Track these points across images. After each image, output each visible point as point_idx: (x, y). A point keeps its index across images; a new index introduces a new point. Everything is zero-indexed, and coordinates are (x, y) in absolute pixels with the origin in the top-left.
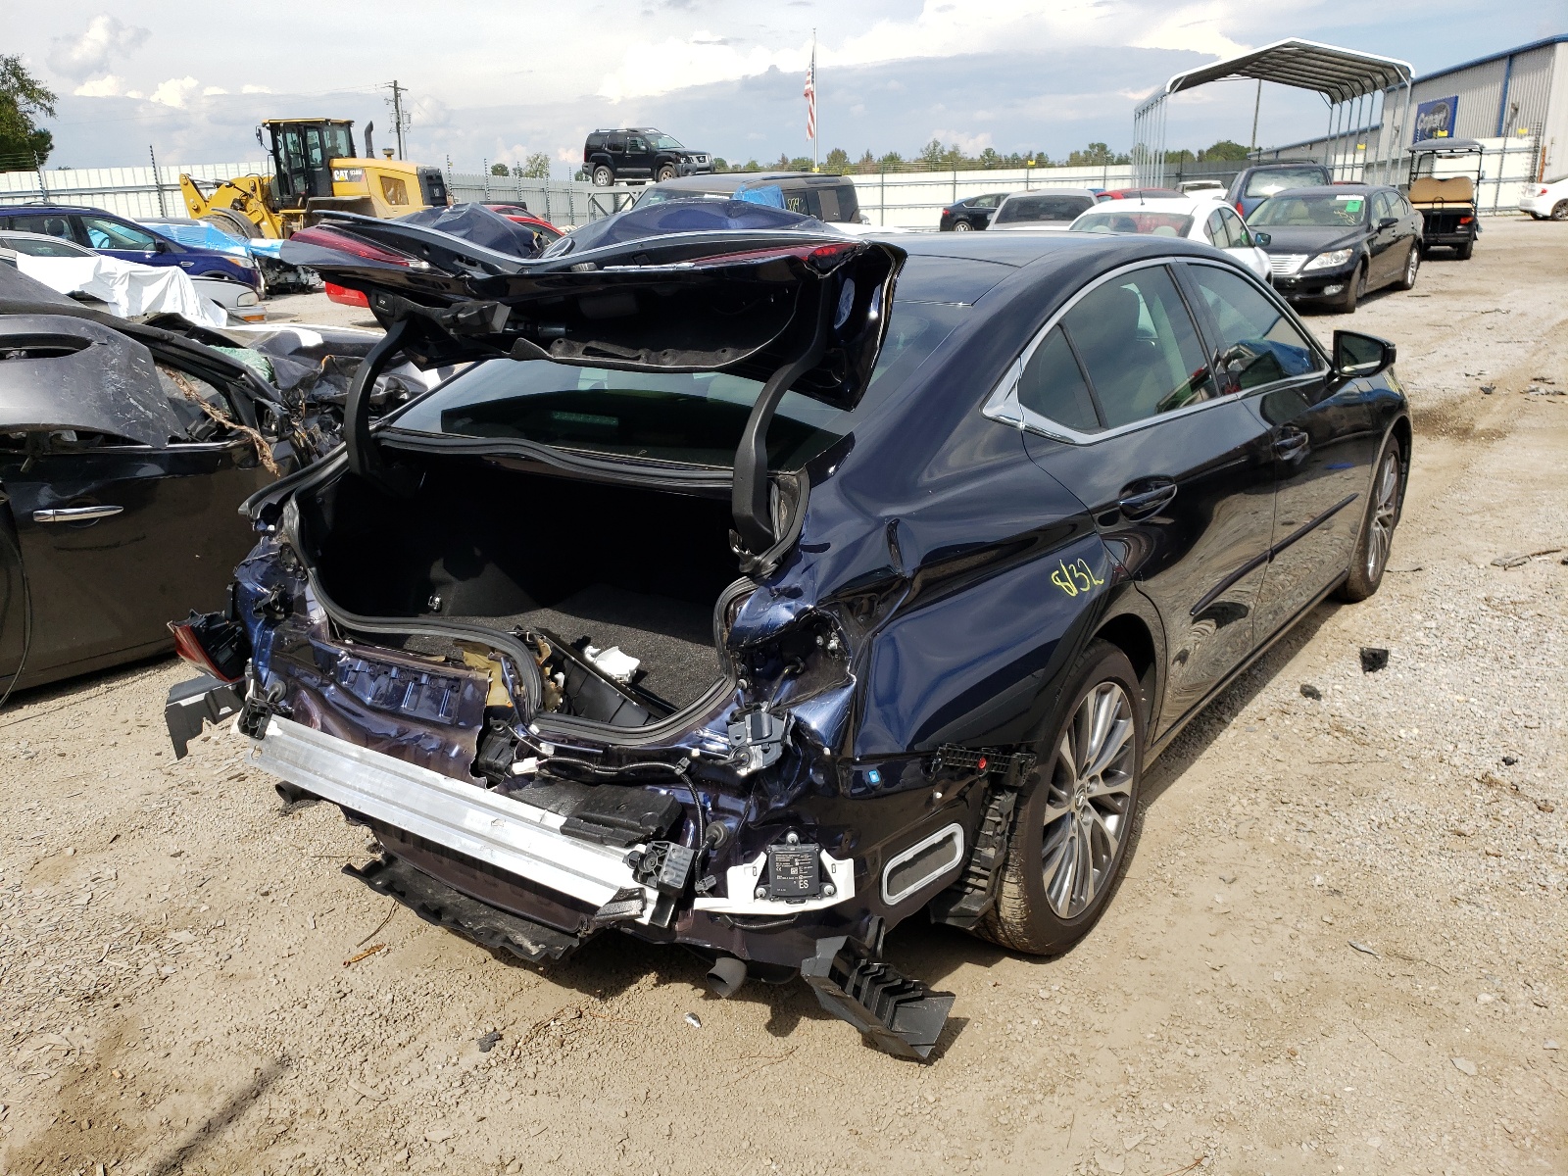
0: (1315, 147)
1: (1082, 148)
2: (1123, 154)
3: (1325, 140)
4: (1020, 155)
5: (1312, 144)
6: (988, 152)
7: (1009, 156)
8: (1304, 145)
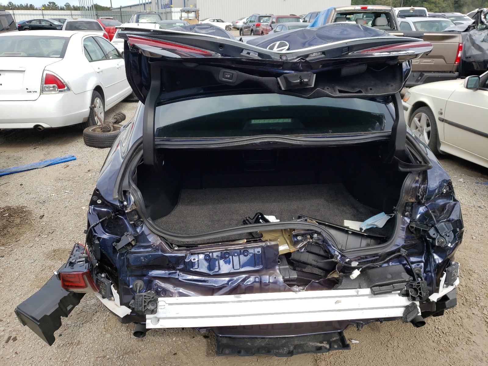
0: (132, 7)
1: (47, 4)
2: (62, 6)
3: (138, 5)
4: (23, 5)
5: (131, 6)
6: (10, 3)
7: (19, 5)
8: (128, 7)
